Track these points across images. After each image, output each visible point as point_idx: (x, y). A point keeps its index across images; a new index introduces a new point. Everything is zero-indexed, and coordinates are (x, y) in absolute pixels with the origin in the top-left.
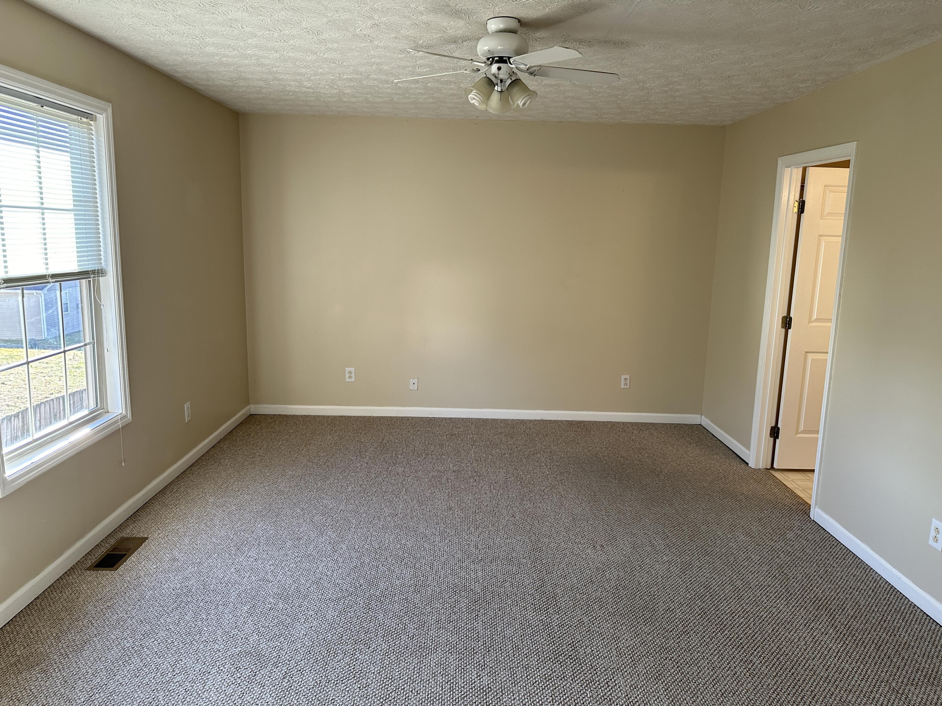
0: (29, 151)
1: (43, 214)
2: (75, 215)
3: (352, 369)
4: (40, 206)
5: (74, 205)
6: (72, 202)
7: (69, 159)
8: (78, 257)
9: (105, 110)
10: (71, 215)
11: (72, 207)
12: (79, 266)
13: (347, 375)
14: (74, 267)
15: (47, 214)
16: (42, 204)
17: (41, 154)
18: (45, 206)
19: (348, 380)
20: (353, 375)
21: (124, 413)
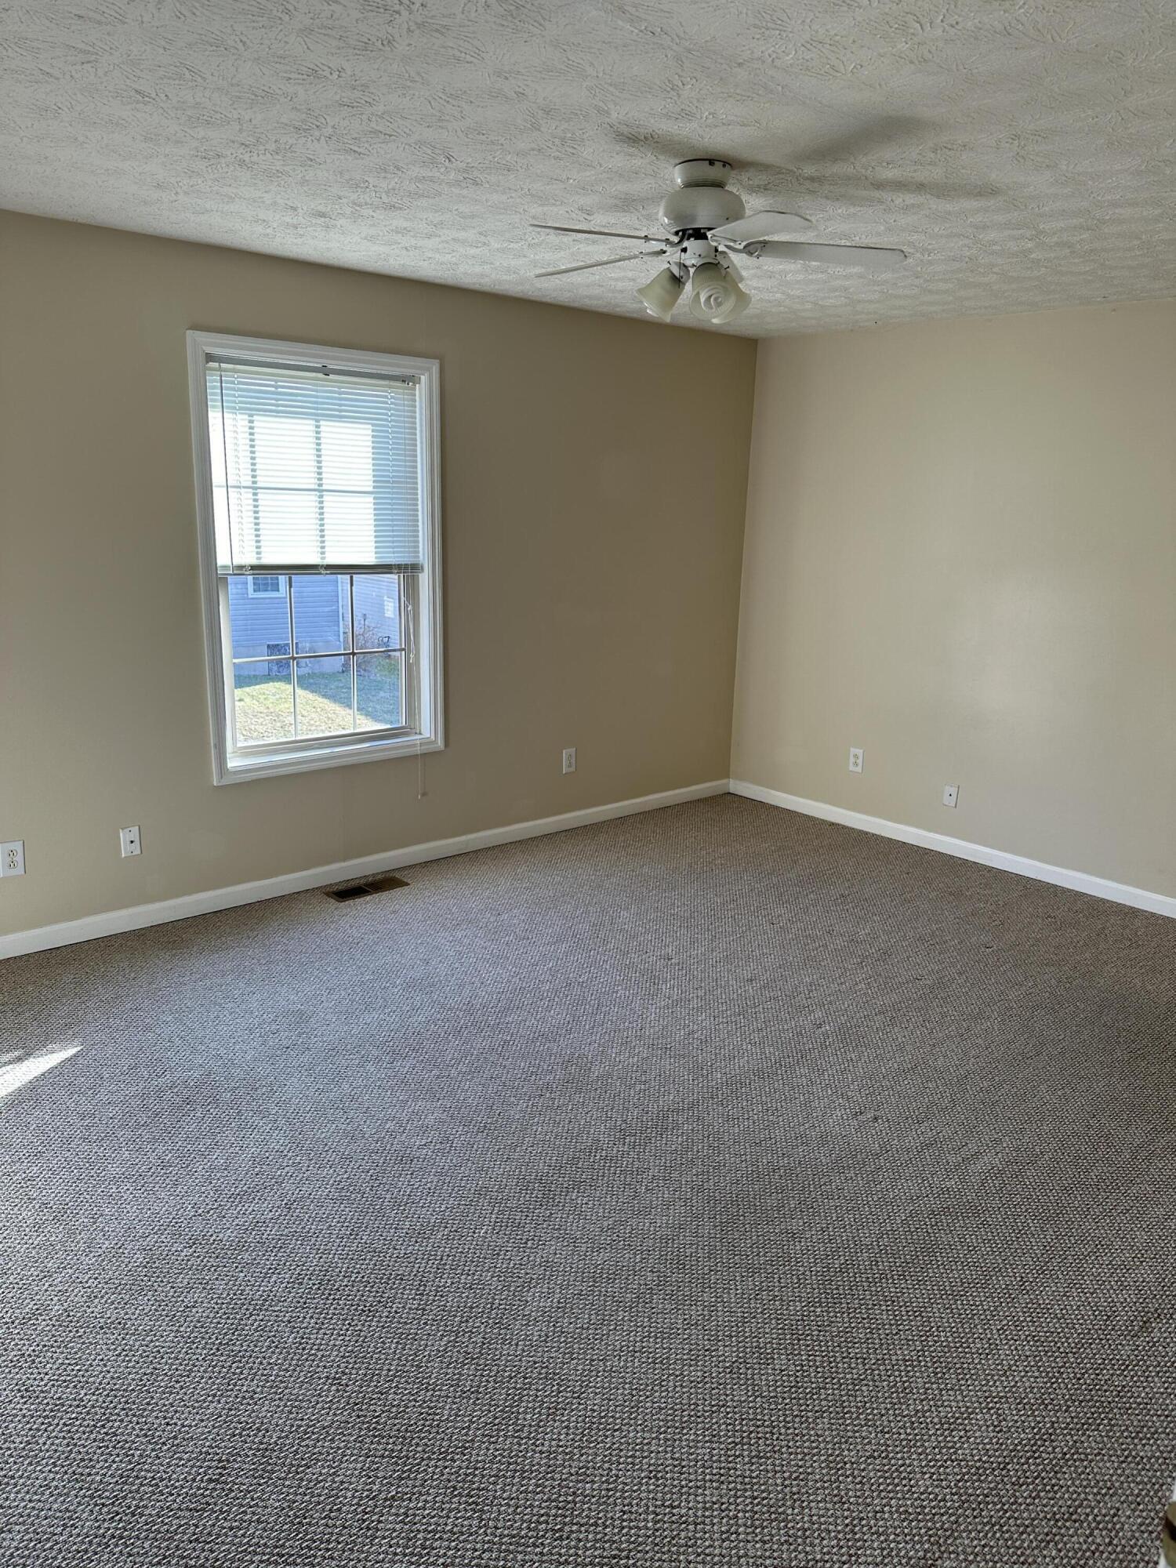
0: (306, 426)
1: (321, 496)
2: (374, 498)
3: (860, 752)
4: (317, 487)
5: (374, 487)
6: (371, 483)
7: (370, 432)
8: (376, 547)
9: (429, 369)
10: (370, 499)
11: (371, 489)
12: (376, 558)
13: (852, 760)
14: (370, 559)
15: (327, 497)
16: (320, 485)
17: (322, 429)
18: (324, 487)
19: (852, 768)
20: (860, 761)
21: (433, 738)
